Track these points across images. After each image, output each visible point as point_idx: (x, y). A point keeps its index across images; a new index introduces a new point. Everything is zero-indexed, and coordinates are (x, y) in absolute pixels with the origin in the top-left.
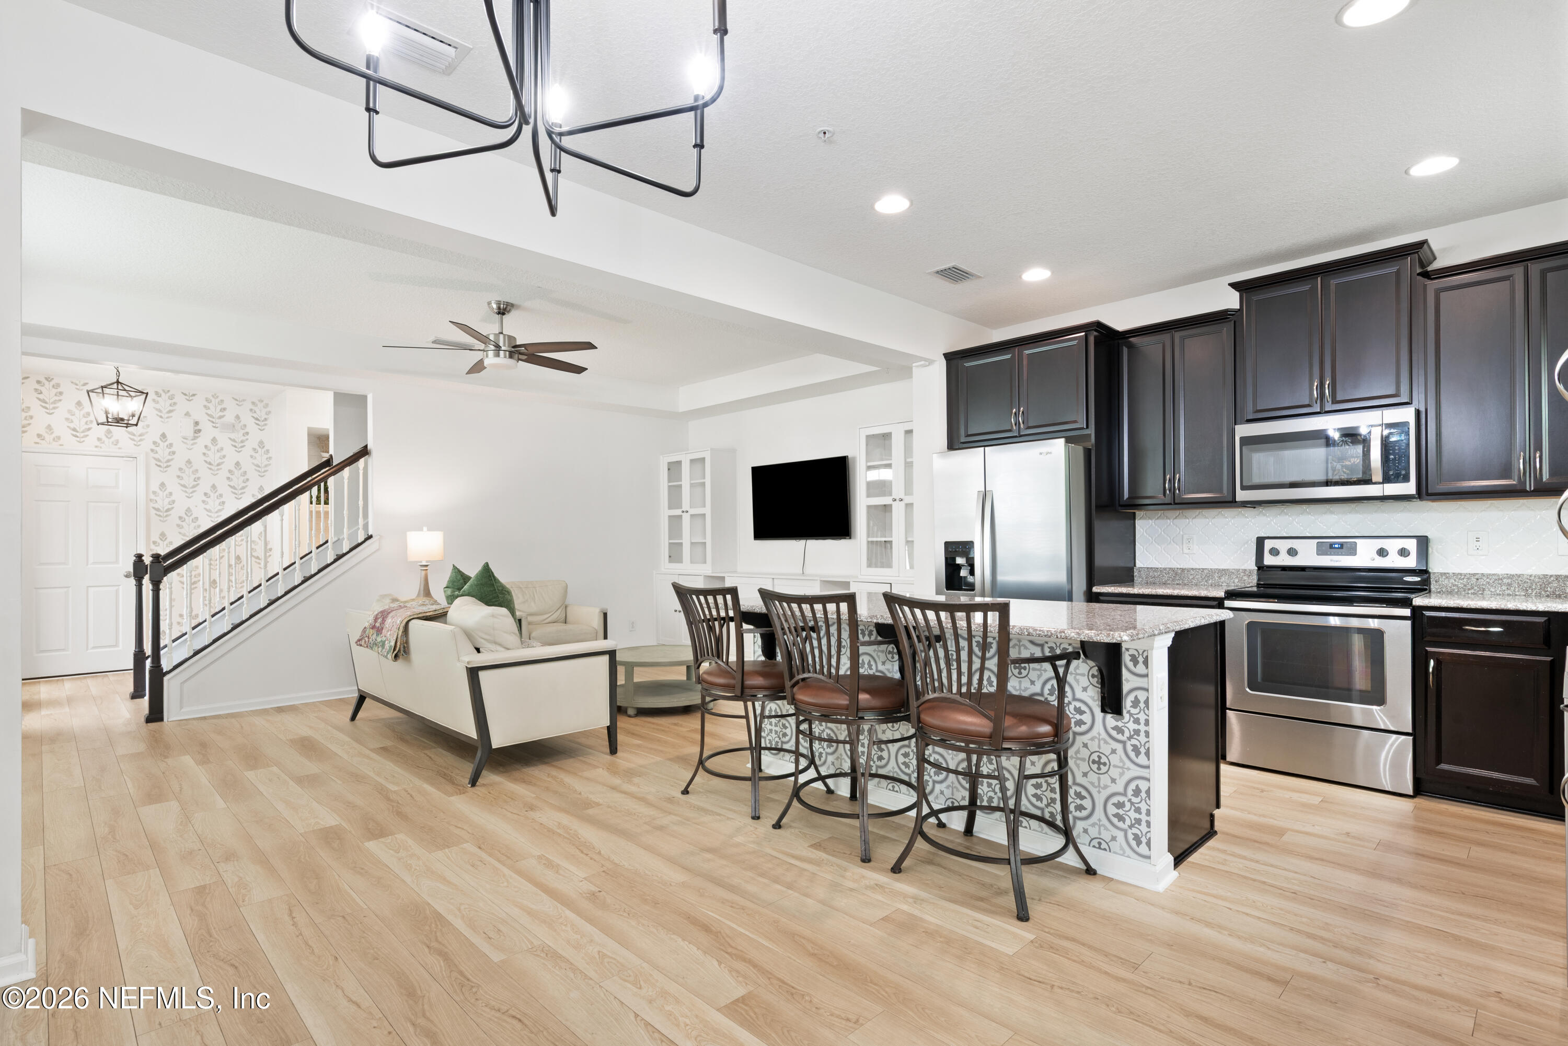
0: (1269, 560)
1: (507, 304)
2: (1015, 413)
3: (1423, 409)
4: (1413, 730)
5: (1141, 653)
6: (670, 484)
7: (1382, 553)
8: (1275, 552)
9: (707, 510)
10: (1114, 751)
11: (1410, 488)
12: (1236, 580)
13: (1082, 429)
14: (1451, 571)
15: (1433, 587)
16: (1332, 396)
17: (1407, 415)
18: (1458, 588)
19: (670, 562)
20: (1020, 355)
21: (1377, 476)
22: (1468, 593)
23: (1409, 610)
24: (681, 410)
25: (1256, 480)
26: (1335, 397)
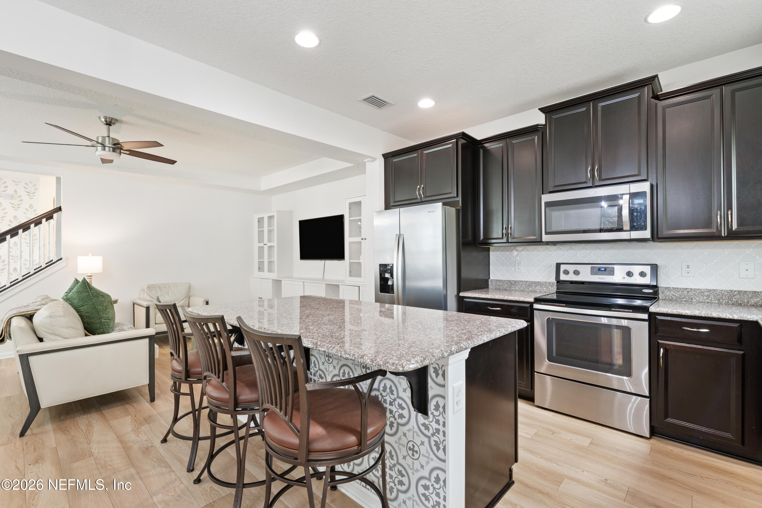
0: (563, 277)
1: (112, 119)
2: (419, 188)
3: (655, 184)
4: (649, 394)
5: (440, 367)
6: (259, 229)
7: (629, 274)
8: (566, 272)
9: (275, 244)
10: (422, 443)
11: (647, 234)
12: (545, 289)
13: (454, 197)
14: (671, 286)
15: (661, 296)
16: (599, 174)
17: (645, 187)
18: (676, 297)
19: (259, 271)
20: (422, 153)
21: (627, 226)
22: (682, 301)
23: (647, 315)
24: (262, 190)
25: (554, 229)
26: (601, 177)
